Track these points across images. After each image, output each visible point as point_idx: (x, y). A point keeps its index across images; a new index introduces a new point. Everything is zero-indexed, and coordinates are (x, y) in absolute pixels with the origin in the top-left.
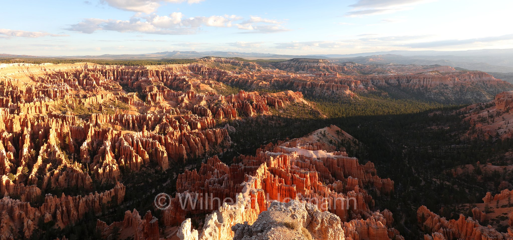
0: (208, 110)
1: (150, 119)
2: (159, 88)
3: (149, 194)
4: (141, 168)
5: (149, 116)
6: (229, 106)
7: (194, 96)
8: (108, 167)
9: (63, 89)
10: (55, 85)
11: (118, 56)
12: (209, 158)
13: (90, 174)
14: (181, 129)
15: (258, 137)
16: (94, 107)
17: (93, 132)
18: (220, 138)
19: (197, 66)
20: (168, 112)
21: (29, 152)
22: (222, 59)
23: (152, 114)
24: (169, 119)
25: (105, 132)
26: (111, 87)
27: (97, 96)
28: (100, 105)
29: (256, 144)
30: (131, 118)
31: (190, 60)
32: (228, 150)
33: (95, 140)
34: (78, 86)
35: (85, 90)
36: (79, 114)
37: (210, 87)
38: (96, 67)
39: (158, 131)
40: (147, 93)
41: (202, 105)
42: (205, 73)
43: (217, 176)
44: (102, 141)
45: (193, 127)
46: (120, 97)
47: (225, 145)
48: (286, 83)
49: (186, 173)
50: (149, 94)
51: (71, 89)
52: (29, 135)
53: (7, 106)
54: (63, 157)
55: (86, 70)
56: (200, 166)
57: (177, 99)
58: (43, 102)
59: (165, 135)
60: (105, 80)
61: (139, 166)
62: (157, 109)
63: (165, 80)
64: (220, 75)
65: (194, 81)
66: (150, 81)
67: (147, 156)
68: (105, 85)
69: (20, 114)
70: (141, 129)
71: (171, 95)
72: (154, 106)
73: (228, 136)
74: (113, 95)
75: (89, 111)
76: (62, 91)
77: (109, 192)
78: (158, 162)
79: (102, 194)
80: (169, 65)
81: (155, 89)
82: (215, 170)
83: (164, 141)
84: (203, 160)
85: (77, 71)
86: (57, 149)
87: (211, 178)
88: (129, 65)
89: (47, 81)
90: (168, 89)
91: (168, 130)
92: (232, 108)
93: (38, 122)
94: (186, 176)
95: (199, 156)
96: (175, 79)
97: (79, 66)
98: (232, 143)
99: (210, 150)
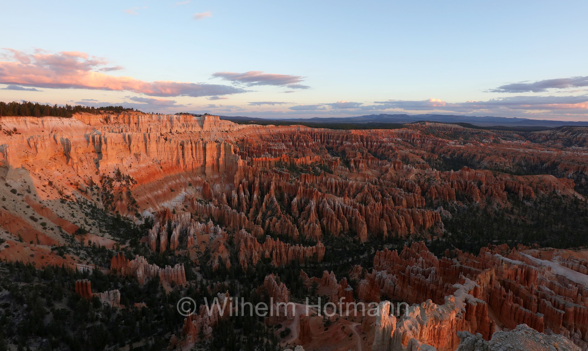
0: (417, 186)
1: (352, 186)
2: (362, 155)
3: (345, 261)
4: (340, 234)
5: (351, 182)
6: (445, 185)
7: (401, 168)
8: (312, 225)
9: (281, 149)
10: (276, 144)
11: (327, 119)
12: (413, 242)
13: (298, 227)
14: (384, 202)
15: (485, 233)
16: (304, 167)
17: (302, 190)
18: (430, 222)
19: (407, 132)
20: (370, 181)
21: (258, 198)
22: (441, 124)
23: (354, 181)
24: (371, 189)
25: (311, 192)
26: (318, 149)
27: (307, 157)
28: (309, 165)
29: (481, 240)
30: (334, 183)
31: (398, 125)
32: (438, 239)
33: (303, 198)
34: (292, 147)
35: (297, 151)
37: (422, 158)
38: (307, 130)
39: (358, 200)
40: (351, 159)
41: (410, 179)
42: (416, 141)
43: (422, 265)
44: (309, 200)
45: (397, 202)
46: (326, 160)
47: (435, 231)
48: (542, 163)
49: (386, 251)
50: (353, 160)
51: (287, 148)
53: (245, 159)
54: (279, 207)
55: (299, 132)
56: (402, 249)
57: (382, 168)
58: (267, 158)
59: (366, 205)
60: (314, 142)
61: (339, 231)
62: (360, 176)
63: (369, 147)
64: (436, 144)
65: (402, 149)
66: (354, 146)
67: (346, 223)
68: (313, 147)
69: (253, 166)
70: (342, 194)
71: (375, 163)
72: (356, 173)
73: (440, 221)
74: (319, 157)
75: (300, 170)
77: (311, 247)
78: (356, 232)
79: (306, 248)
80: (375, 130)
81: (359, 155)
82: (419, 257)
83: (364, 211)
84: (406, 243)
85: (292, 133)
86: (275, 200)
87: (414, 266)
88: (335, 128)
89: (270, 141)
90: (372, 156)
91: (369, 200)
92: (449, 188)
94: (385, 255)
95: (401, 237)
96: (380, 146)
97: (293, 128)
98: (445, 232)
99: (415, 233)
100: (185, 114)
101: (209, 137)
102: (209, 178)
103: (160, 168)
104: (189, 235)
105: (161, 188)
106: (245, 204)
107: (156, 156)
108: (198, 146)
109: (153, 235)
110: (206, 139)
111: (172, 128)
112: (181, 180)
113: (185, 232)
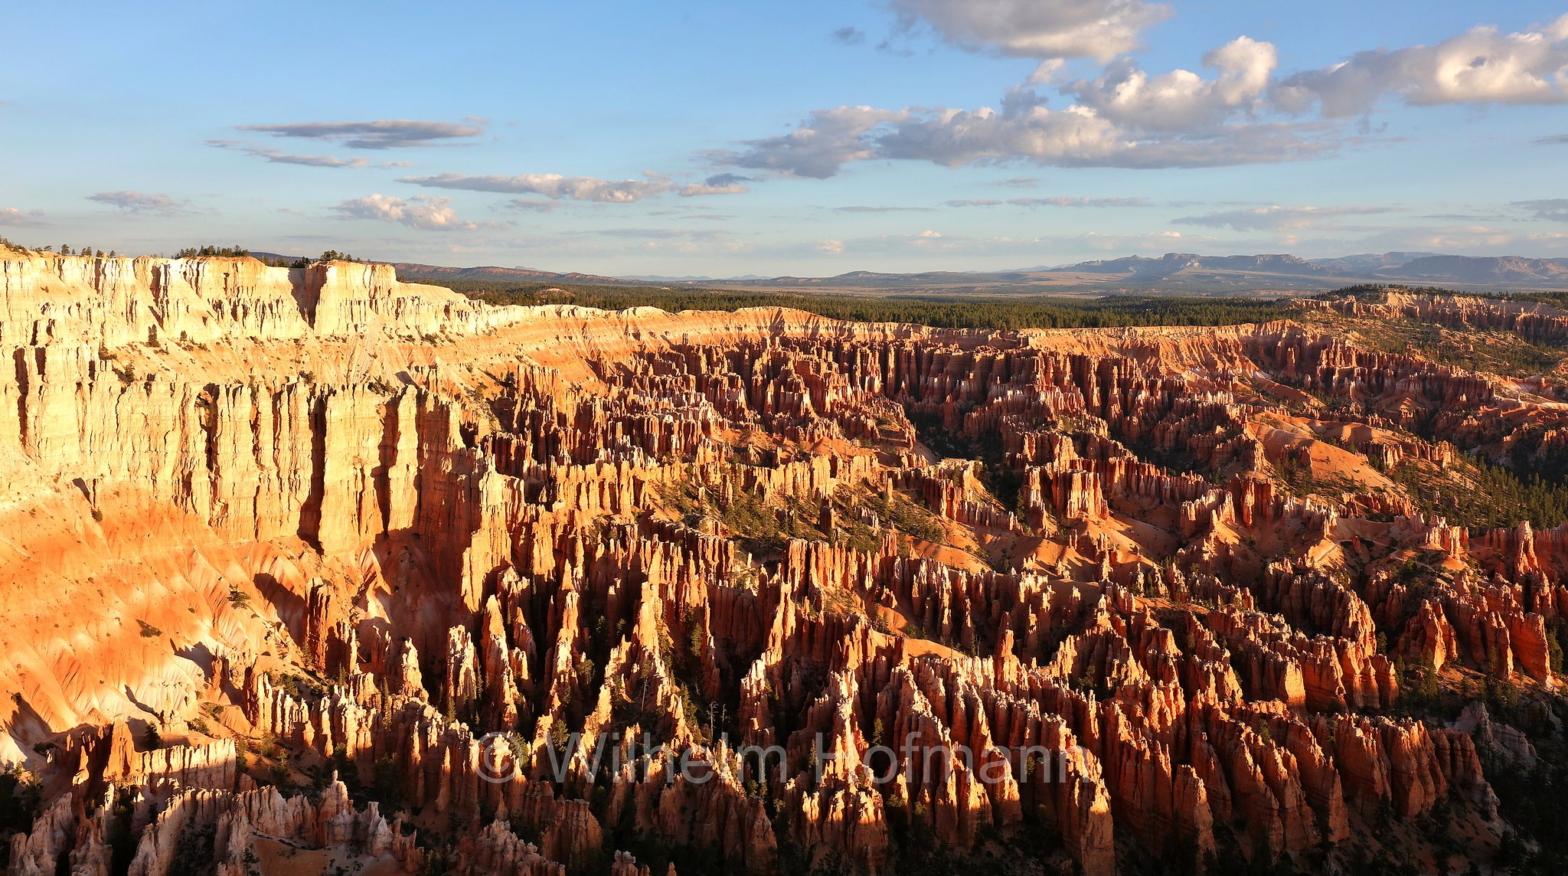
0: (1355, 603)
1: (1034, 599)
2: (1082, 450)
4: (980, 842)
5: (1028, 583)
6: (1494, 598)
7: (1270, 512)
8: (839, 795)
9: (693, 421)
10: (666, 400)
11: (907, 278)
13: (771, 811)
14: (1192, 682)
16: (800, 508)
17: (792, 622)
19: (1295, 340)
20: (1124, 575)
21: (575, 661)
22: (1460, 302)
23: (1045, 579)
24: (1126, 616)
25: (839, 628)
26: (871, 423)
27: (815, 462)
28: (825, 502)
30: (948, 584)
31: (1253, 304)
33: (798, 662)
34: (746, 412)
35: (769, 430)
36: (745, 532)
37: (1372, 464)
38: (816, 329)
39: (1068, 669)
40: (1027, 467)
41: (1317, 566)
42: (1340, 381)
44: (825, 673)
45: (1256, 682)
46: (906, 476)
47: (1455, 831)
50: (1036, 472)
51: (721, 420)
52: (576, 596)
53: (518, 473)
54: (679, 709)
55: (777, 339)
57: (1178, 514)
58: (625, 465)
59: (1104, 696)
60: (849, 391)
61: (973, 826)
62: (1072, 553)
63: (1116, 409)
64: (1441, 397)
65: (1275, 423)
66: (1043, 409)
67: (1011, 790)
68: (847, 414)
69: (556, 506)
70: (990, 648)
71: (1142, 491)
72: (1055, 539)
73: (1480, 779)
74: (876, 463)
75: (782, 527)
76: (688, 425)
78: (1061, 834)
80: (1140, 330)
81: (1066, 454)
83: (1095, 727)
85: (745, 344)
86: (661, 671)
88: (951, 325)
89: (641, 382)
90: (1129, 455)
91: (1119, 671)
92: (1517, 610)
93: (607, 547)
95: (1285, 857)
96: (1167, 408)
97: (752, 323)
98: (1506, 833)
99: (1355, 839)
100: (226, 253)
101: (344, 367)
102: (337, 567)
103: (90, 519)
104: (225, 857)
105: (91, 618)
106: (510, 693)
107: (75, 458)
108: (284, 412)
109: (31, 865)
110: (329, 375)
111: (160, 320)
112: (196, 575)
113: (202, 841)
